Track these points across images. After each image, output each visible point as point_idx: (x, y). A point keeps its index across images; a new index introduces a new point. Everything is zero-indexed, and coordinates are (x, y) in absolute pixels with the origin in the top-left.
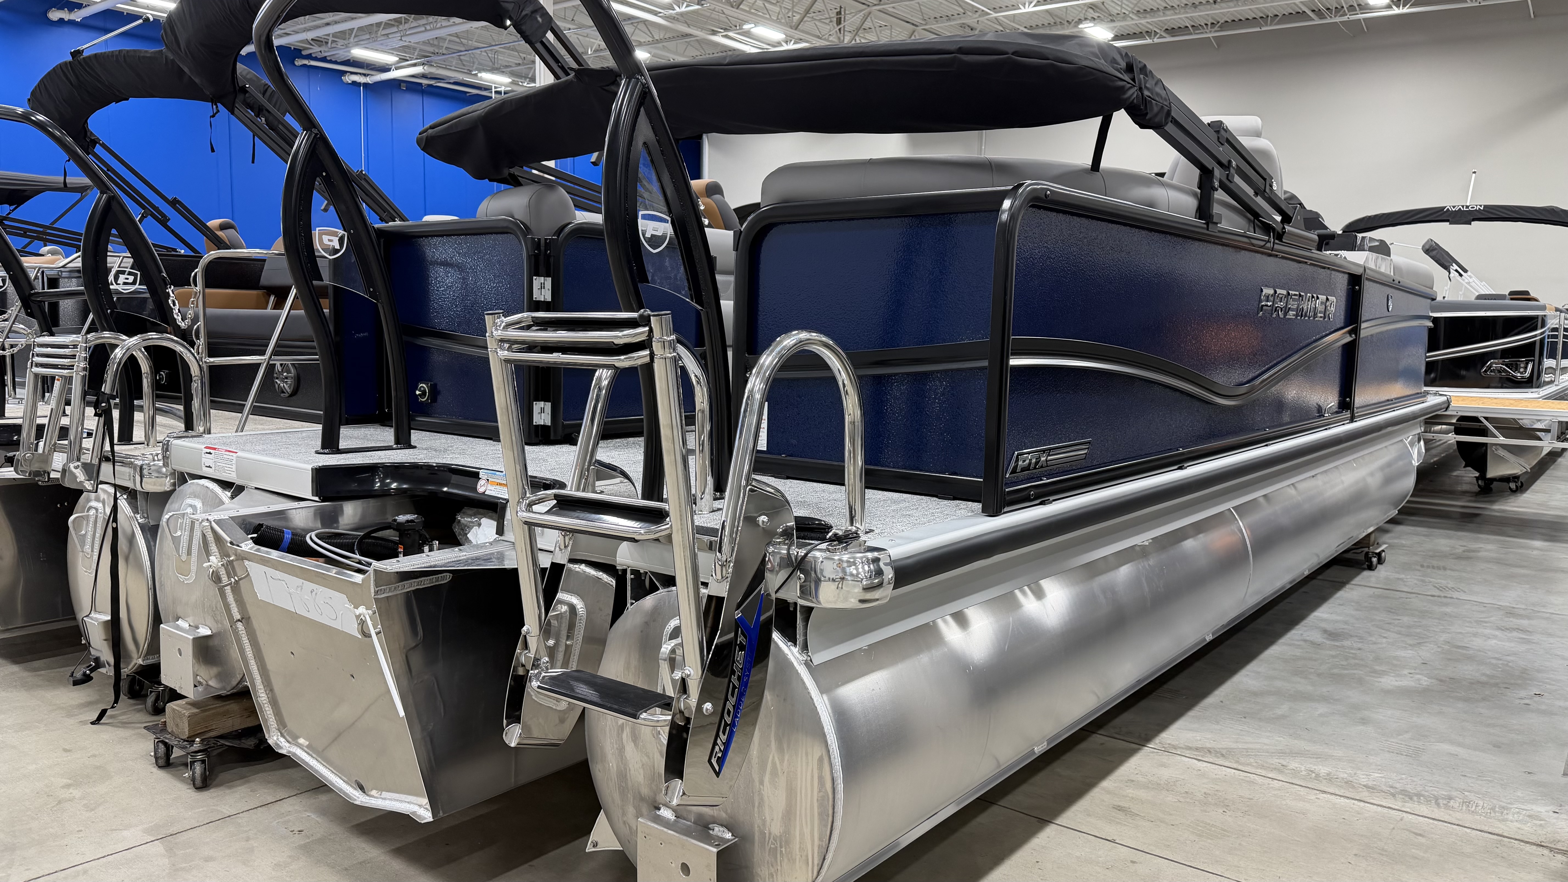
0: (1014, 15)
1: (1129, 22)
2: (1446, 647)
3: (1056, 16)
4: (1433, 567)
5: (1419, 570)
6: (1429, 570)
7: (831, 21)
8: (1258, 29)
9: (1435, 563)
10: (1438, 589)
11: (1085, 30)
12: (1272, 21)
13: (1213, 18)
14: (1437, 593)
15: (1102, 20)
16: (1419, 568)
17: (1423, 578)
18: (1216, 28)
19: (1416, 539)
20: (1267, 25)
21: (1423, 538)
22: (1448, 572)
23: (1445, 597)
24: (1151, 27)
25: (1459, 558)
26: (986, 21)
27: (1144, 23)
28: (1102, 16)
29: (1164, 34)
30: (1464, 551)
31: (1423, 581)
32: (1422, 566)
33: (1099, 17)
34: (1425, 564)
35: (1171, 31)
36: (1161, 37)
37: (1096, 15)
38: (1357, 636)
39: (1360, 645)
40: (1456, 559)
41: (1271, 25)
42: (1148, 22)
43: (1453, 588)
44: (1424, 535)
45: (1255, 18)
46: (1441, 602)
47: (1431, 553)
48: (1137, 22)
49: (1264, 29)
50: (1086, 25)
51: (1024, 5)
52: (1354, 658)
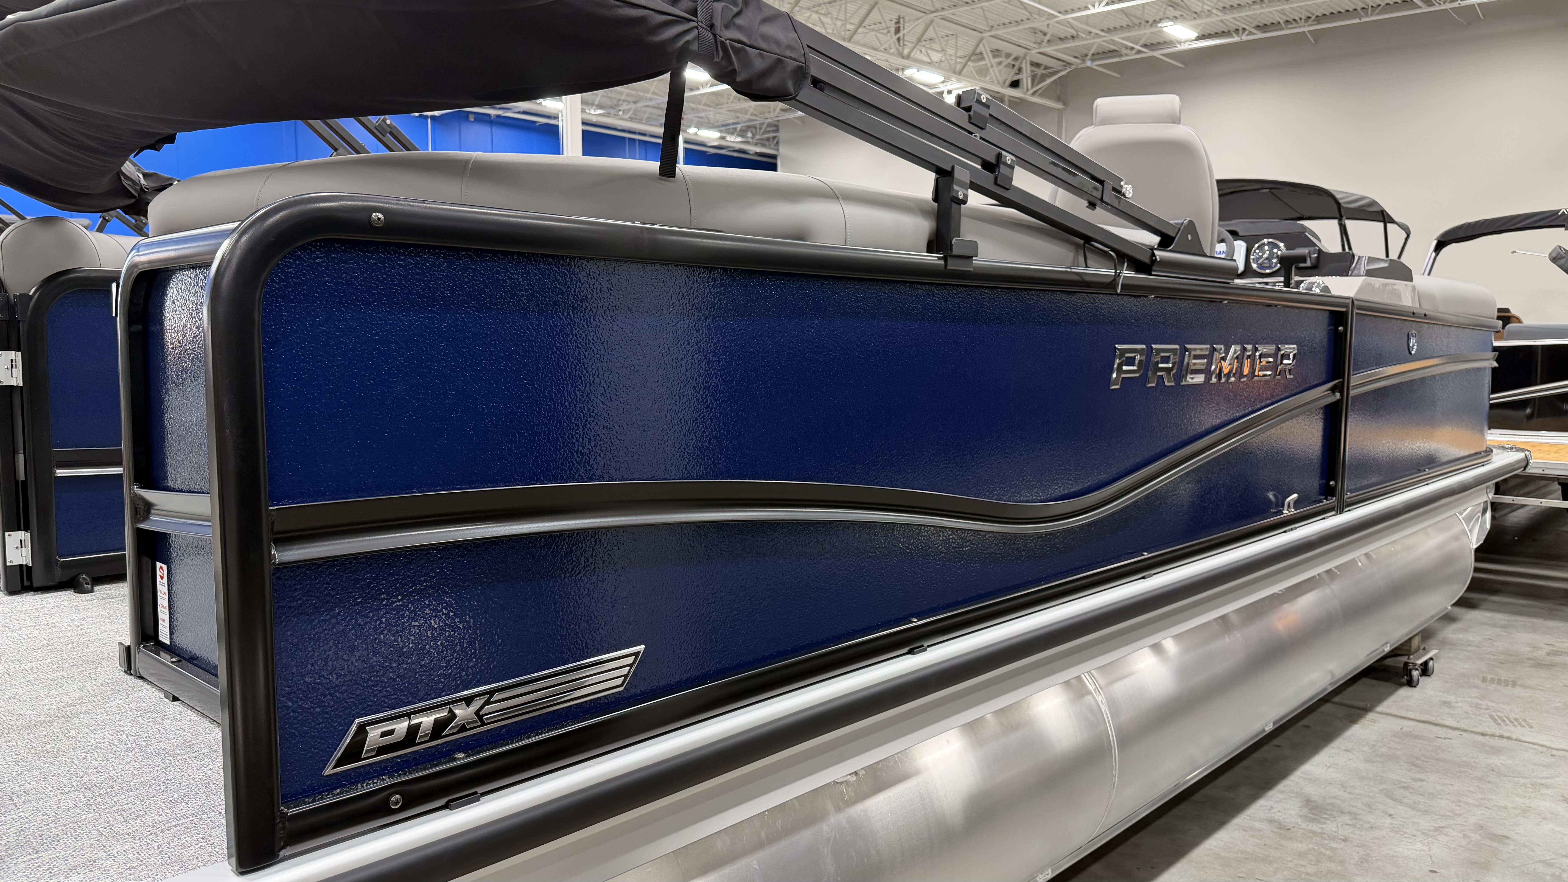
0: (1088, 16)
1: (1214, 19)
2: (1475, 837)
3: (1135, 16)
4: (1499, 682)
5: (1478, 687)
6: (1492, 687)
7: (889, 32)
8: (1358, 21)
9: (1504, 675)
10: (1495, 720)
11: (1164, 29)
12: (1373, 12)
13: (1307, 11)
14: (1492, 728)
15: (1185, 19)
16: (1478, 682)
17: (1479, 701)
18: (1310, 22)
19: (1490, 632)
20: (1367, 15)
21: (1498, 631)
22: (1518, 691)
23: (1501, 737)
24: (1238, 23)
25: (1538, 665)
26: (1057, 25)
27: (1231, 19)
28: (1185, 15)
29: (1253, 31)
30: (1548, 654)
31: (1478, 706)
32: (1484, 680)
33: (1181, 15)
34: (1489, 677)
35: (1260, 28)
36: (1251, 33)
37: (1178, 14)
38: (1350, 813)
39: (1347, 832)
40: (1534, 667)
41: (1371, 15)
42: (1234, 18)
43: (1516, 719)
44: (1503, 627)
45: (1355, 10)
46: (1492, 747)
47: (1502, 657)
48: (1222, 18)
49: (1364, 20)
50: (1165, 24)
51: (1094, 6)
52: (1330, 859)
